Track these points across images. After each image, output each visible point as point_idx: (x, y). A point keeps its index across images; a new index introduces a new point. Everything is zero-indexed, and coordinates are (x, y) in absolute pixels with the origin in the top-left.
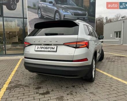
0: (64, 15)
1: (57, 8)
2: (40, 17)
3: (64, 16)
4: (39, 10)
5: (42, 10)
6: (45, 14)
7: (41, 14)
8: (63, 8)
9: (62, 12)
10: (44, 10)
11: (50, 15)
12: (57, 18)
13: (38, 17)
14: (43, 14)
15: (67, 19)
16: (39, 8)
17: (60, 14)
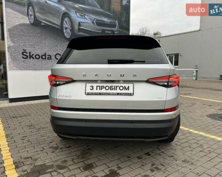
0: (79, 22)
2: (32, 22)
3: (79, 24)
4: (30, 8)
6: (43, 17)
8: (78, 11)
9: (76, 17)
11: (52, 21)
12: (66, 28)
13: (28, 22)
14: (38, 17)
15: (84, 30)
16: (30, 4)
17: (71, 21)
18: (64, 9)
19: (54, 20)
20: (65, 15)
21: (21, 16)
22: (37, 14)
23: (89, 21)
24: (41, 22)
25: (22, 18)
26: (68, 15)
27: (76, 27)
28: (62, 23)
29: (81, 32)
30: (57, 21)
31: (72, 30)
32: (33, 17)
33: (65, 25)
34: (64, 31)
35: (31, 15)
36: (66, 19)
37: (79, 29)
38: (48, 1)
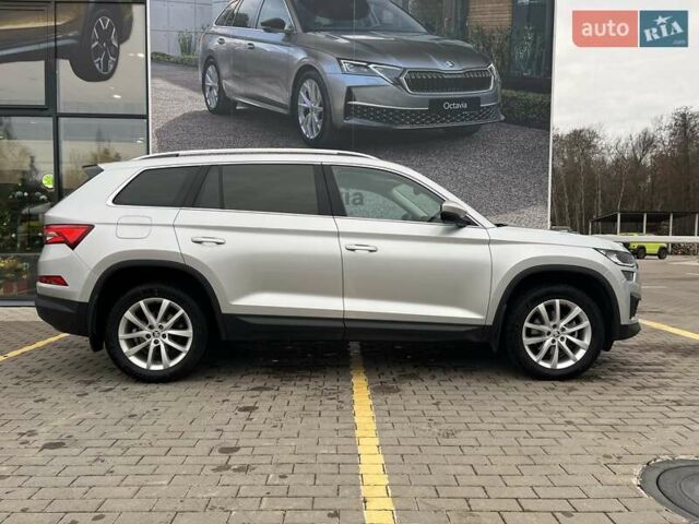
4: (211, 69)
5: (225, 71)
7: (221, 90)
9: (340, 75)
12: (307, 111)
13: (204, 109)
14: (229, 89)
15: (364, 112)
16: (210, 60)
17: (324, 89)
18: (300, 56)
19: (271, 92)
20: (307, 72)
21: (188, 93)
22: (227, 84)
23: (384, 81)
24: (236, 103)
25: (190, 98)
26: (312, 73)
27: (339, 104)
28: (295, 98)
29: (355, 116)
30: (281, 95)
31: (326, 114)
32: (215, 92)
33: (304, 102)
34: (301, 119)
35: (211, 88)
36: (308, 85)
37: (348, 107)
38: (256, 44)
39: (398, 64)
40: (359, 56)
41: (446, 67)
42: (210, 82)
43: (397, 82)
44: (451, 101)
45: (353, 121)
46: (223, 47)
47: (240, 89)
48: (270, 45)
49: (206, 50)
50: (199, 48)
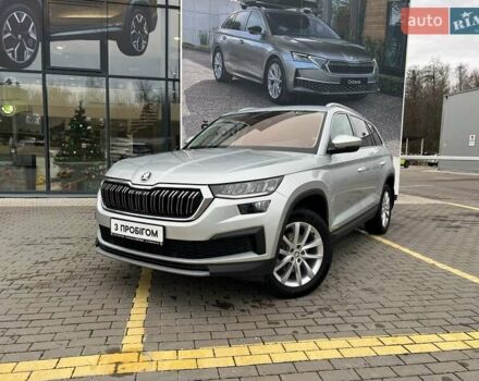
0: (297, 70)
1: (276, 49)
2: (219, 77)
3: (297, 73)
4: (218, 54)
5: (226, 56)
7: (223, 68)
8: (295, 48)
9: (292, 61)
10: (231, 54)
11: (250, 72)
12: (273, 82)
13: (213, 78)
14: (230, 68)
15: (305, 84)
16: (218, 49)
17: (282, 69)
18: (270, 49)
19: (252, 70)
20: (273, 59)
21: (204, 68)
22: (227, 64)
23: (316, 66)
24: (232, 76)
25: (205, 72)
26: (277, 59)
27: (291, 79)
28: (266, 74)
29: (300, 85)
30: (257, 72)
31: (283, 84)
32: (220, 69)
33: (272, 77)
34: (269, 86)
35: (218, 67)
36: (274, 67)
37: (296, 80)
38: (245, 41)
39: (324, 56)
40: (304, 51)
41: (350, 59)
42: (217, 63)
43: (323, 67)
44: (352, 79)
45: (299, 89)
46: (225, 42)
47: (235, 67)
48: (252, 42)
49: (215, 43)
50: (212, 42)
